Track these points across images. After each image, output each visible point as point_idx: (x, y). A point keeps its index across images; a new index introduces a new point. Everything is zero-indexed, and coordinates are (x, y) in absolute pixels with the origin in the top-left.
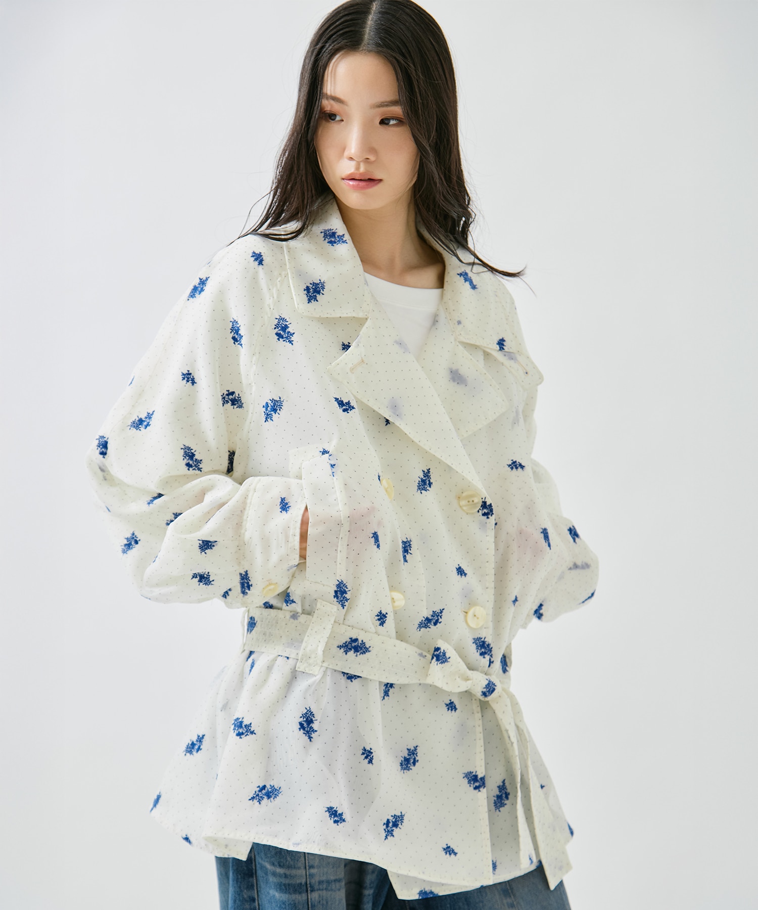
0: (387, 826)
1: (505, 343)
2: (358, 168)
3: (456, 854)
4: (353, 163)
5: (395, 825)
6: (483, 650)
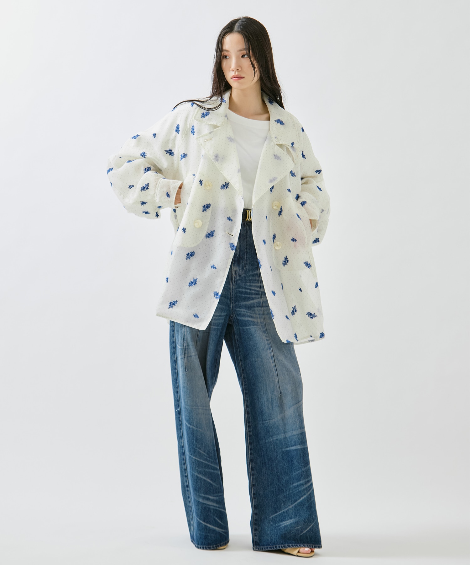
1: (294, 144)
2: (235, 73)
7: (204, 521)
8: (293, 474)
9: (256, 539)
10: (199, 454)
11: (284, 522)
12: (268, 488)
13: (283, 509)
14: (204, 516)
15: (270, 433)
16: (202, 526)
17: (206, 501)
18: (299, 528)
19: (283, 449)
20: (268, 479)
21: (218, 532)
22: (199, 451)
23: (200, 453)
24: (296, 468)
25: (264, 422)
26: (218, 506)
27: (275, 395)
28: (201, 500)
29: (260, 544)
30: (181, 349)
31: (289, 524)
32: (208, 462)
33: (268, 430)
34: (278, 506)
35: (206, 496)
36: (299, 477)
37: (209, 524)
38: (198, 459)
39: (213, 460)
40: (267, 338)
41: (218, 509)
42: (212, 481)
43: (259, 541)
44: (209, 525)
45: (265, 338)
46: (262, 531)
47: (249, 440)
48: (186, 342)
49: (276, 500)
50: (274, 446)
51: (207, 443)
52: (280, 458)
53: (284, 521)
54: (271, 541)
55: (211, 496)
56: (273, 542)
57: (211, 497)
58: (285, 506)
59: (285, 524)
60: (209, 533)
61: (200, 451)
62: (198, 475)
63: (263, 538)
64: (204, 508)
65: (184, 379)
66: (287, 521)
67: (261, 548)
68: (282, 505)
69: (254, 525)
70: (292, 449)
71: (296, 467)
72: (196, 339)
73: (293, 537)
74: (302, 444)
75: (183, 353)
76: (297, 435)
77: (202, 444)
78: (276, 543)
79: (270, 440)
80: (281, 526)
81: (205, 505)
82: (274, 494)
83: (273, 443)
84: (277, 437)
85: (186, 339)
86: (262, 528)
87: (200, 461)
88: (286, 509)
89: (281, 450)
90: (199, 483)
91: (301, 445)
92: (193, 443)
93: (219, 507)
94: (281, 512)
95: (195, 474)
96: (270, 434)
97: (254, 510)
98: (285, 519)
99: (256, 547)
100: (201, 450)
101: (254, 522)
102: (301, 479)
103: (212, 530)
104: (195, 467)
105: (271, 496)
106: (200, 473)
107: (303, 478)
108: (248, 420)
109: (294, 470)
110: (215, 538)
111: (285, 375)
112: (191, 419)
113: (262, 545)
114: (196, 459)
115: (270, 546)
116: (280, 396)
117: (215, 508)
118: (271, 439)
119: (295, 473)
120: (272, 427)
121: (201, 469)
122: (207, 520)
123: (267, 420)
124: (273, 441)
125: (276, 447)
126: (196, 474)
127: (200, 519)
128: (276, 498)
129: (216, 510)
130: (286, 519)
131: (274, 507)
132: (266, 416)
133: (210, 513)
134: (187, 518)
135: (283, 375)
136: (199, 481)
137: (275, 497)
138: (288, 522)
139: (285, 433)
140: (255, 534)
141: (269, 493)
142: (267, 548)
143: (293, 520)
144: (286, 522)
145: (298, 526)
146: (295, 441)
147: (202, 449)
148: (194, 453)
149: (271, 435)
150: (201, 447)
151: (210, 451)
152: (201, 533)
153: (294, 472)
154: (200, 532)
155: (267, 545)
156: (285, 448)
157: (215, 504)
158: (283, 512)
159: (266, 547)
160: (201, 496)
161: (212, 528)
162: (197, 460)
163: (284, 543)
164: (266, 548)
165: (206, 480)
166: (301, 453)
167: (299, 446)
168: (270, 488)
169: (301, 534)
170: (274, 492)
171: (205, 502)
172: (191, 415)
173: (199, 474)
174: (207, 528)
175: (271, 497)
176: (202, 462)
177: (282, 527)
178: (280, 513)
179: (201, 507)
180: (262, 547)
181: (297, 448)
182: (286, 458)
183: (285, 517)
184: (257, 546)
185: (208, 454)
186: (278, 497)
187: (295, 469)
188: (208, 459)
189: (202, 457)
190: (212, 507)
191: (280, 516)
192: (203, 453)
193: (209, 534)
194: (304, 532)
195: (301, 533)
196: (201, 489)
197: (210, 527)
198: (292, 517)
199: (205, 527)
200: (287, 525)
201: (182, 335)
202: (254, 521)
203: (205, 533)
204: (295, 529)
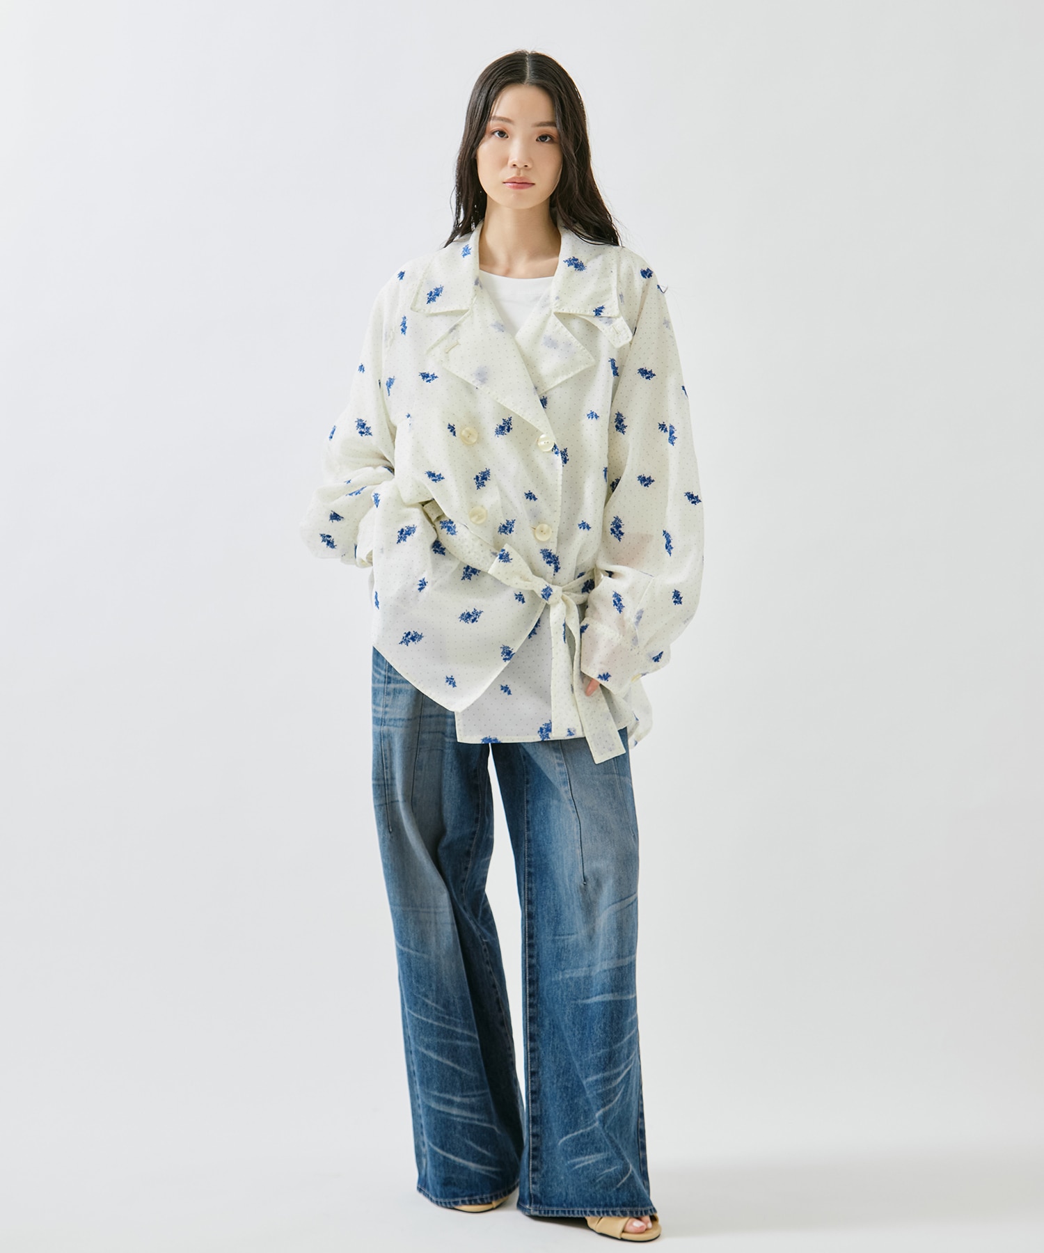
0: (407, 636)
1: (603, 310)
3: (454, 686)
4: (515, 170)
5: (413, 639)
6: (549, 559)
7: (442, 1148)
8: (587, 1057)
9: (534, 1190)
10: (424, 1006)
11: (582, 1159)
12: (557, 1081)
13: (582, 1129)
14: (441, 1137)
15: (563, 963)
16: (439, 1159)
17: (444, 1106)
18: (610, 1170)
19: (579, 1001)
20: (560, 1062)
21: (475, 1172)
22: (424, 1001)
23: (427, 1005)
24: (597, 1044)
25: (557, 938)
26: (476, 1116)
27: (574, 882)
28: (433, 1105)
29: (543, 1201)
30: (379, 785)
31: (592, 1163)
32: (447, 1024)
33: (561, 955)
34: (573, 1120)
35: (442, 1095)
36: (603, 1063)
37: (453, 1154)
38: (423, 1018)
39: (460, 1019)
40: (560, 762)
41: (477, 1123)
42: (459, 1065)
43: (541, 1194)
44: (452, 1157)
45: (556, 761)
46: (550, 1174)
47: (527, 975)
48: (388, 772)
49: (571, 1107)
50: (562, 992)
51: (442, 985)
52: (568, 1019)
53: (582, 1154)
54: (567, 1199)
55: (457, 1096)
56: (570, 1201)
57: (457, 1099)
58: (587, 1122)
59: (583, 1162)
60: (453, 1172)
61: (427, 1001)
62: (425, 1052)
63: (550, 1189)
64: (441, 1121)
65: (386, 848)
66: (590, 1157)
67: (545, 1211)
68: (582, 1118)
69: (531, 1160)
70: (596, 1001)
71: (598, 1041)
72: (413, 764)
73: (601, 1191)
74: (618, 991)
75: (384, 795)
76: (609, 971)
77: (430, 986)
78: (574, 1203)
79: (558, 977)
80: (577, 1167)
81: (443, 1116)
82: (567, 1095)
83: (561, 984)
84: (572, 972)
85: (388, 766)
86: (548, 1167)
87: (428, 1023)
88: (589, 1129)
89: (573, 1002)
90: (428, 1069)
91: (616, 994)
92: (411, 984)
93: (478, 1120)
94: (576, 1134)
95: (420, 1049)
96: (561, 964)
97: (531, 1126)
98: (585, 1151)
99: (536, 1207)
100: (428, 999)
101: (531, 1153)
102: (608, 1068)
103: (460, 1167)
104: (419, 1036)
105: (560, 1097)
106: (428, 1047)
107: (611, 1065)
108: (528, 932)
109: (593, 1046)
110: (467, 1183)
111: (595, 840)
112: (404, 934)
113: (547, 1205)
114: (419, 1017)
115: (564, 1207)
116: (583, 885)
117: (467, 1121)
118: (561, 977)
119: (593, 1053)
120: (569, 951)
121: (430, 1040)
122: (448, 1146)
123: (563, 935)
124: (562, 979)
125: (565, 994)
126: (422, 1049)
127: (435, 1144)
128: (571, 1102)
129: (471, 1125)
130: (587, 1150)
131: (563, 1122)
132: (564, 925)
133: (455, 1130)
134: (415, 1141)
135: (591, 840)
136: (428, 1064)
137: (568, 1101)
138: (591, 1159)
139: (591, 967)
140: (533, 1178)
141: (559, 1090)
142: (557, 1212)
143: (602, 1154)
144: (587, 1157)
145: (610, 1168)
146: (605, 983)
147: (431, 997)
148: (415, 1005)
149: (563, 967)
150: (427, 993)
151: (452, 1001)
152: (437, 1172)
153: (591, 1052)
154: (436, 1170)
155: (557, 1206)
156: (583, 999)
157: (465, 1114)
158: (582, 1134)
159: (555, 1209)
160: (434, 1096)
161: (460, 1164)
162: (422, 1021)
163: (585, 1205)
164: (555, 1212)
165: (442, 1063)
166: (614, 1012)
167: (611, 994)
168: (560, 1080)
169: (618, 1186)
170: (570, 1090)
171: (442, 1108)
172: (403, 926)
173: (426, 1049)
174: (448, 1163)
175: (561, 1101)
176: (432, 1025)
177: (579, 1168)
178: (573, 1135)
179: (435, 1119)
180: (547, 1208)
181: (605, 999)
182: (581, 1021)
183: (584, 1146)
184: (538, 1206)
185: (444, 1006)
186: (575, 1101)
187: (595, 1044)
188: (447, 1017)
189: (432, 1013)
190: (458, 1119)
191: (574, 1143)
192: (433, 1006)
193: (453, 1176)
194: (623, 1181)
195: (618, 1183)
196: (433, 1080)
197: (454, 1161)
198: (600, 1147)
199: (444, 1161)
200: (589, 1165)
201: (380, 757)
202: (531, 1150)
203: (445, 1172)
204: (602, 1173)
